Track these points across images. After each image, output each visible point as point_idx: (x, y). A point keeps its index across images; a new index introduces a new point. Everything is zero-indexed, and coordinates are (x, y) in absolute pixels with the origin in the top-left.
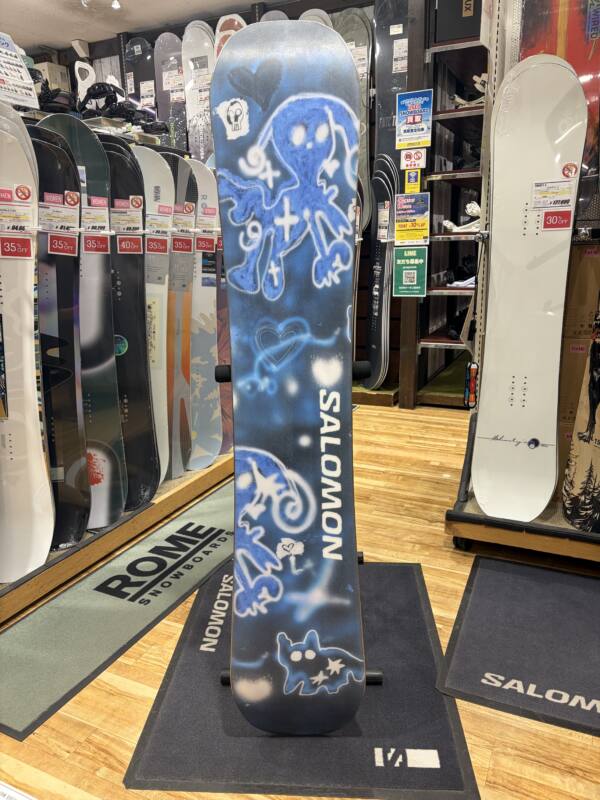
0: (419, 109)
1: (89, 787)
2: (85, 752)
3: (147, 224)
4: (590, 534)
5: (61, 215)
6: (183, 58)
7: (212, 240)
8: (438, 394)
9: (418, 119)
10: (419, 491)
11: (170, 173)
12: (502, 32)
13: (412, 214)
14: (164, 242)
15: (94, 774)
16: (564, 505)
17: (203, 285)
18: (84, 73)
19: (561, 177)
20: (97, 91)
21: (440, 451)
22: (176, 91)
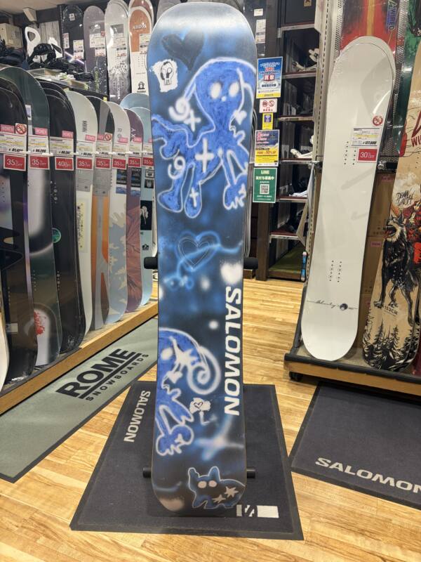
0: (272, 70)
1: (31, 551)
2: (28, 526)
3: (77, 148)
4: (380, 370)
5: (12, 141)
6: (106, 24)
7: (125, 161)
8: (282, 271)
9: (272, 77)
10: (267, 339)
11: (95, 111)
12: (330, 22)
13: (267, 144)
14: (90, 161)
15: (35, 542)
16: (363, 351)
17: (117, 192)
18: (31, 36)
19: (371, 125)
20: (41, 49)
21: (283, 311)
22: (100, 48)
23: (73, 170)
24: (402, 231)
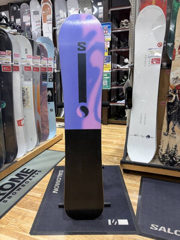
0: (107, 28)
4: (169, 167)
6: (31, 11)
13: (106, 62)
16: (159, 157)
19: (157, 47)
21: (116, 139)
22: (28, 22)
23: (11, 72)
24: (176, 97)
